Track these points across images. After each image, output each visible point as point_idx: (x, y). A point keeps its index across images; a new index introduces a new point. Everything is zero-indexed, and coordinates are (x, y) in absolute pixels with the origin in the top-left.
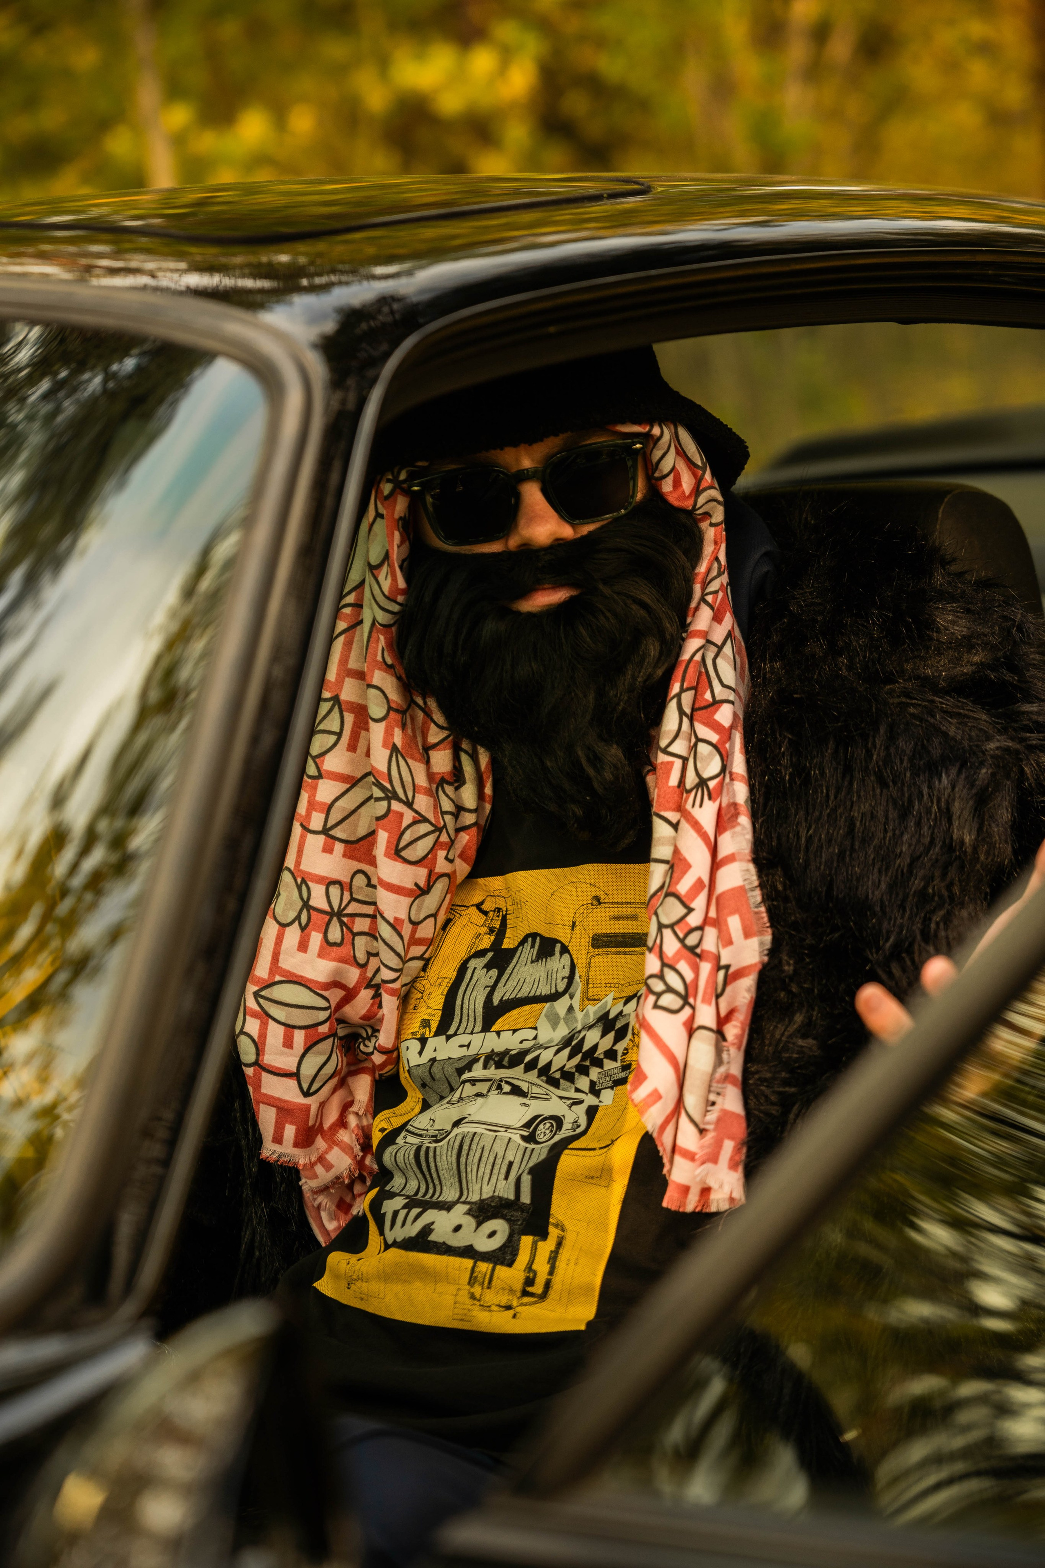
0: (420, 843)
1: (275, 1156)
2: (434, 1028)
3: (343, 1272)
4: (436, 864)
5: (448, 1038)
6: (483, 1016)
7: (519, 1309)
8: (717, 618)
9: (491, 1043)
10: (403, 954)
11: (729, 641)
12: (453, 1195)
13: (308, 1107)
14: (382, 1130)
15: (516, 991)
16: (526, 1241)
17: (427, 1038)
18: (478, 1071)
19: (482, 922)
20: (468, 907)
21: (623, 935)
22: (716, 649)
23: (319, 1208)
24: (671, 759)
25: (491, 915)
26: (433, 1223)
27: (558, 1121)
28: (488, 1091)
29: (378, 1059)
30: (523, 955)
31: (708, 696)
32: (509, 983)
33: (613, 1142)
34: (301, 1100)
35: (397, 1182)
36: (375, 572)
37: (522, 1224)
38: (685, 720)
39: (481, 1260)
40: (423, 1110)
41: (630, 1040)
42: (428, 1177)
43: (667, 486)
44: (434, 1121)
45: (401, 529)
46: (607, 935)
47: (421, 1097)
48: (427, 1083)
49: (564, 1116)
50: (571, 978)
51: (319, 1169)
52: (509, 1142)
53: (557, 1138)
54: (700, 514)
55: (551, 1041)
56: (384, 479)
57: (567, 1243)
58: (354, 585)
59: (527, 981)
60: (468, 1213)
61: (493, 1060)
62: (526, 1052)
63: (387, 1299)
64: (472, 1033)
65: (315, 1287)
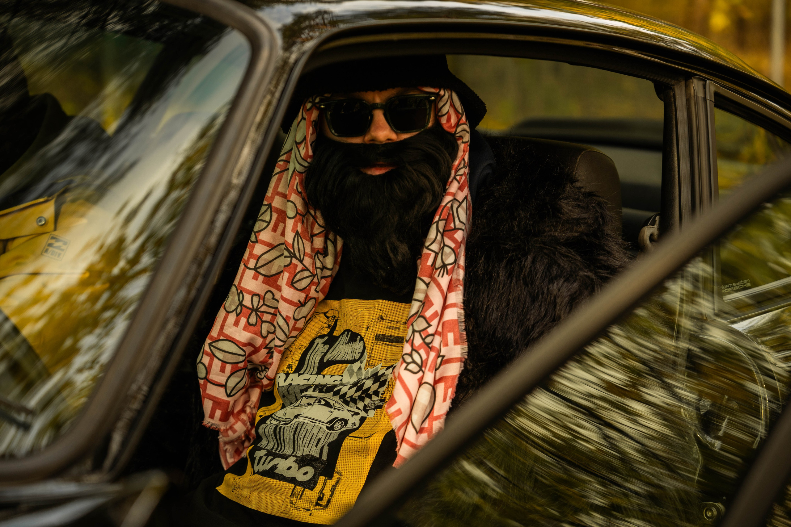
0: (304, 281)
1: (209, 425)
2: (293, 369)
3: (231, 483)
4: (310, 292)
5: (299, 375)
6: (318, 366)
7: (313, 511)
8: (461, 188)
9: (320, 380)
10: (288, 334)
11: (465, 201)
12: (290, 451)
13: (229, 402)
14: (261, 416)
15: (336, 357)
16: (322, 479)
17: (290, 374)
18: (310, 392)
19: (325, 321)
20: (320, 313)
21: (391, 336)
22: (459, 204)
23: (226, 451)
24: (430, 252)
25: (330, 318)
26: (278, 464)
27: (345, 422)
28: (314, 403)
29: (265, 382)
30: (342, 340)
31: (452, 225)
32: (333, 353)
33: (371, 435)
34: (226, 398)
35: (264, 443)
36: (298, 145)
37: (321, 470)
38: (439, 235)
39: (298, 486)
40: (282, 408)
41: (387, 387)
42: (279, 441)
43: (444, 120)
44: (286, 414)
45: (313, 127)
46: (383, 335)
47: (282, 402)
48: (285, 395)
49: (349, 420)
50: (362, 353)
51: (230, 433)
52: (320, 429)
53: (344, 429)
54: (458, 136)
55: (349, 382)
56: (308, 101)
57: (341, 483)
58: (286, 151)
59: (342, 352)
60: (295, 461)
61: (319, 388)
62: (335, 386)
63: (250, 499)
64: (311, 374)
65: (216, 489)
